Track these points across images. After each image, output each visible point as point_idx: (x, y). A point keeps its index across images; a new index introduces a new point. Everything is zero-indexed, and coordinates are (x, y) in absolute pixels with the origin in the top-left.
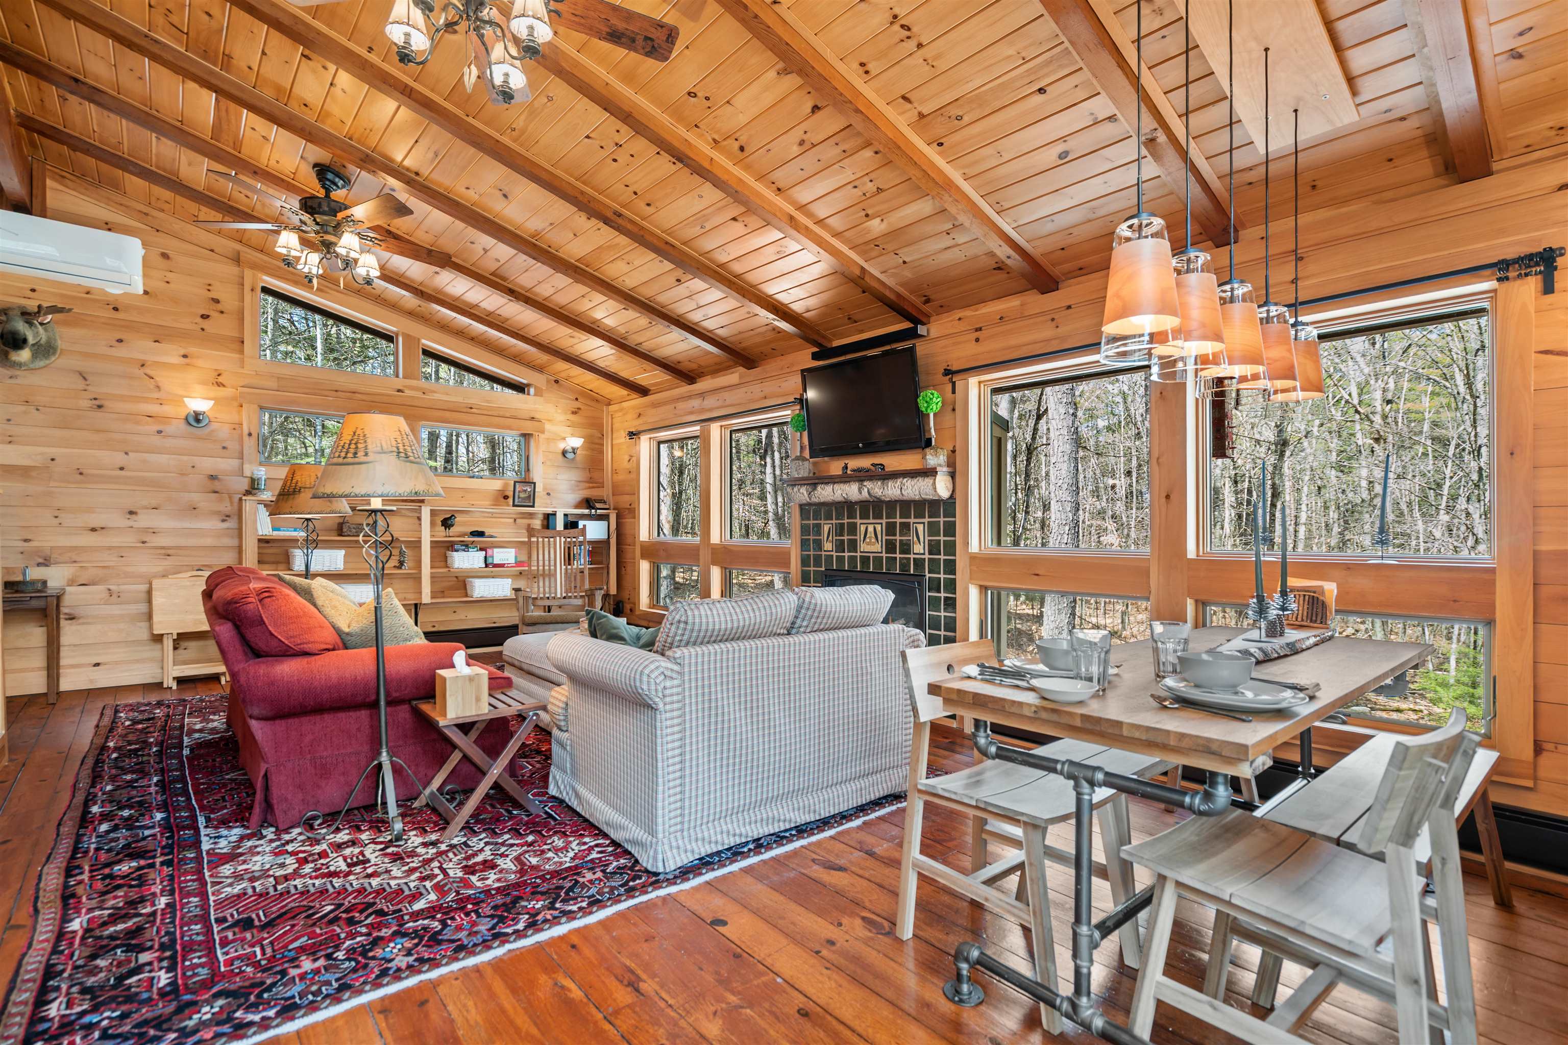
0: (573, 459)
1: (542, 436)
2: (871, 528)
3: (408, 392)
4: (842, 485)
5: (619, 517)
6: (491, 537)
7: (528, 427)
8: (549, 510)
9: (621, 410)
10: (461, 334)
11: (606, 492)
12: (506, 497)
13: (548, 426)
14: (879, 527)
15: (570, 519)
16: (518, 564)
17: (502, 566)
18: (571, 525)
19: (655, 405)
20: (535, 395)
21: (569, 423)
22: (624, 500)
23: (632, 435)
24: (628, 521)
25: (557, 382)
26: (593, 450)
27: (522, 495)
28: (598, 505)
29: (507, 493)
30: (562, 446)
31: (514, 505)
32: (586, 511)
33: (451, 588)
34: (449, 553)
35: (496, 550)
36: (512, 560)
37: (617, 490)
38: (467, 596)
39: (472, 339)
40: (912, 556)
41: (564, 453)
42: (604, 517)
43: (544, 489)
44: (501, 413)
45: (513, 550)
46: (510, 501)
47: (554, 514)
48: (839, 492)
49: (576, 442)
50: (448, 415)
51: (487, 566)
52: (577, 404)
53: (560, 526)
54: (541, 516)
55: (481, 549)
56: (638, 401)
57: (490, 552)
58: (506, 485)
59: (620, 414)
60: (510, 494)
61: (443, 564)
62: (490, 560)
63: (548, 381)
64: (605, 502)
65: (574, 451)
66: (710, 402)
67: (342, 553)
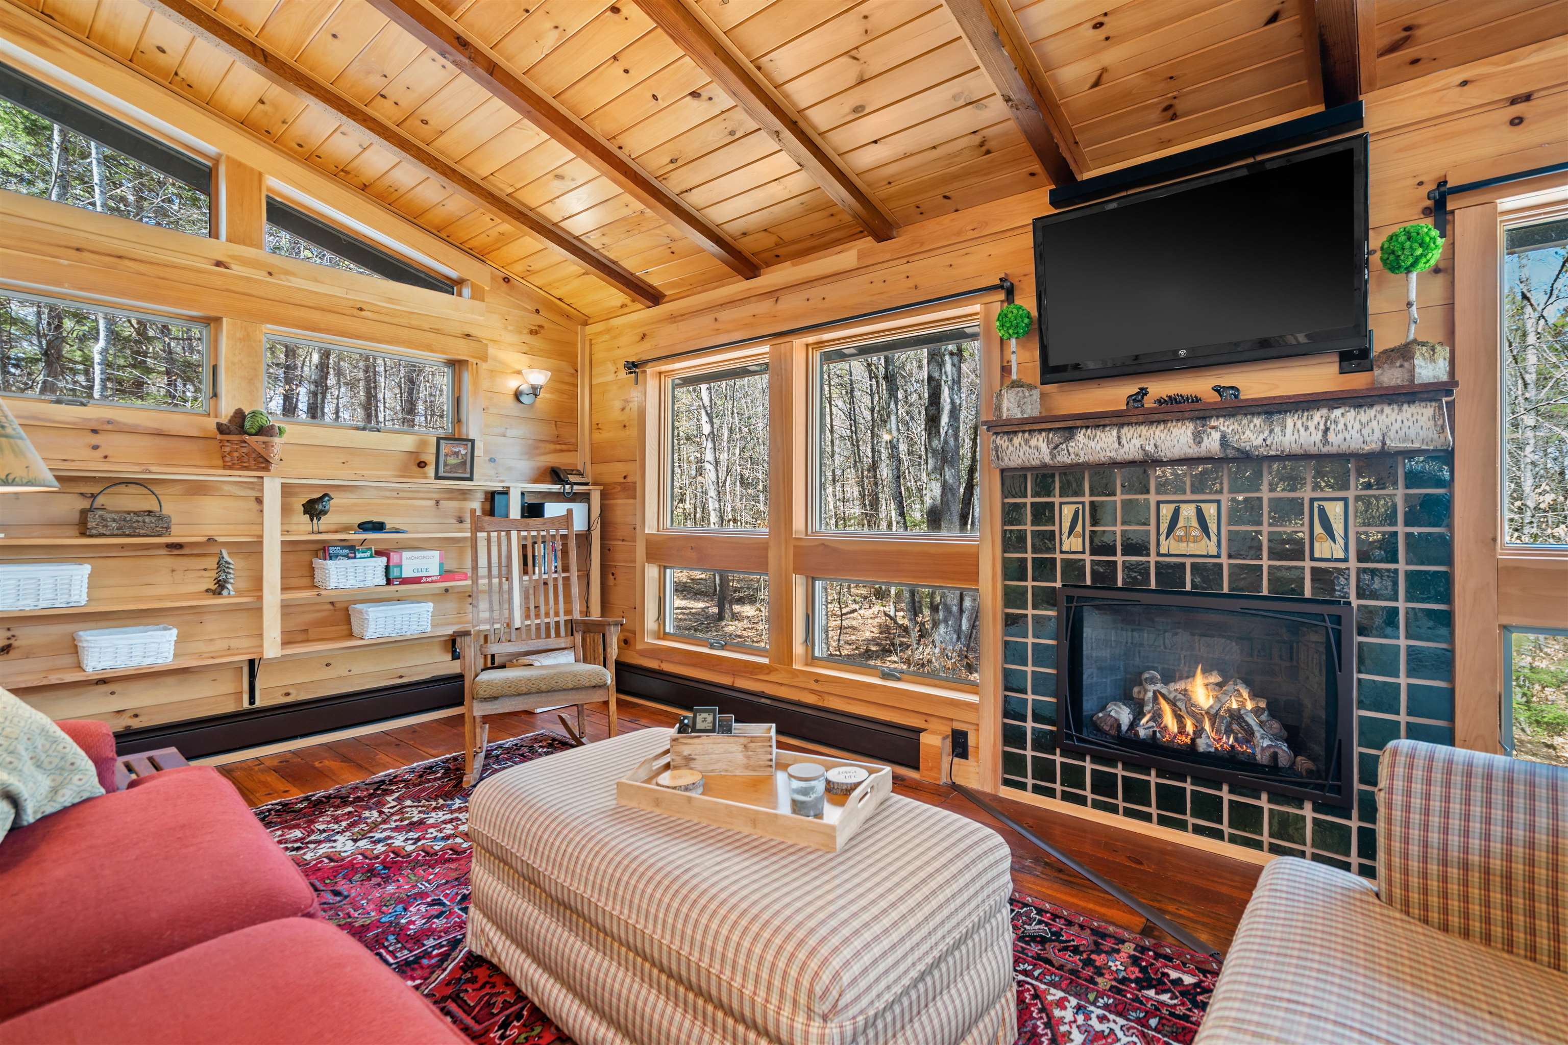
0: (532, 405)
1: (484, 366)
2: (1188, 511)
3: (237, 269)
4: (1143, 429)
5: (604, 496)
6: (397, 531)
7: (461, 350)
8: (498, 486)
9: (608, 331)
11: (580, 459)
12: (422, 465)
13: (492, 351)
14: (1210, 511)
15: (529, 500)
16: (446, 574)
17: (416, 580)
18: (533, 510)
19: (673, 318)
20: (473, 297)
21: (525, 348)
22: (614, 472)
23: (633, 367)
24: (620, 503)
25: (507, 280)
26: (561, 392)
27: (452, 461)
28: (572, 478)
29: (424, 458)
30: (513, 383)
31: (437, 477)
32: (556, 488)
33: (319, 623)
34: (318, 563)
35: (406, 554)
36: (435, 571)
37: (598, 455)
38: (350, 635)
40: (1308, 564)
41: (517, 395)
42: (584, 497)
43: (485, 452)
44: (414, 322)
45: (436, 554)
46: (430, 470)
47: (505, 493)
48: (1137, 442)
49: (539, 377)
50: (316, 316)
51: (389, 582)
52: (538, 320)
53: (515, 512)
54: (480, 496)
55: (379, 553)
56: (642, 314)
57: (394, 557)
58: (423, 443)
59: (606, 337)
60: (430, 458)
61: (306, 581)
62: (395, 573)
63: (493, 278)
64: (580, 474)
65: (535, 391)
66: (791, 303)
67: (86, 569)
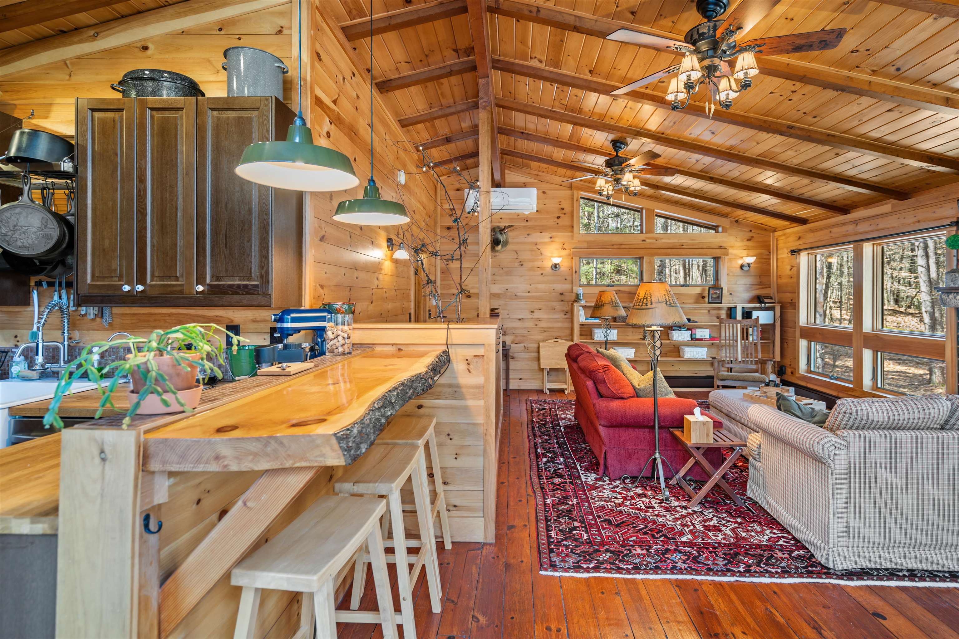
0: (748, 270)
1: (726, 257)
3: (648, 241)
5: (782, 308)
6: (694, 322)
7: (718, 253)
8: (732, 305)
9: (784, 235)
10: (677, 203)
11: (772, 291)
12: (703, 297)
13: (731, 251)
15: (746, 310)
16: (712, 338)
17: (701, 340)
18: (747, 315)
19: (812, 231)
20: (723, 232)
21: (745, 247)
22: (787, 297)
23: (793, 252)
24: (790, 311)
25: (737, 221)
26: (762, 263)
27: (714, 296)
28: (766, 300)
29: (704, 295)
30: (740, 262)
31: (709, 303)
32: (758, 305)
33: (670, 351)
34: (670, 331)
35: (697, 330)
36: (708, 337)
37: (780, 289)
38: (680, 356)
39: (684, 204)
41: (742, 267)
42: (772, 309)
43: (728, 291)
44: (700, 246)
45: (708, 330)
46: (706, 300)
47: (735, 307)
49: (751, 260)
50: (669, 251)
51: (692, 339)
52: (751, 234)
53: (739, 316)
54: (726, 309)
55: (689, 329)
56: (798, 229)
57: (694, 331)
58: (703, 290)
59: (783, 237)
60: (706, 295)
61: (666, 337)
62: (694, 336)
63: (731, 222)
64: (771, 298)
65: (749, 265)
66: (863, 227)
67: (616, 331)
